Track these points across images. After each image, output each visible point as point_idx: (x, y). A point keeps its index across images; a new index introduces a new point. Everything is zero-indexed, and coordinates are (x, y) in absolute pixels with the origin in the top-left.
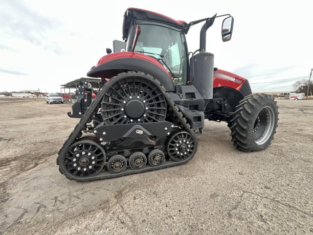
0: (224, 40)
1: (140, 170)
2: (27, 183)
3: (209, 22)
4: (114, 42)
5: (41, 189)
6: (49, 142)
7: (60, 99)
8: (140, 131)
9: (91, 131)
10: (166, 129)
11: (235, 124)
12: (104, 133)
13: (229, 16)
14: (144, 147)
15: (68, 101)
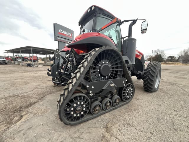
0: (142, 33)
1: (109, 110)
2: (24, 134)
3: (134, 22)
4: (54, 24)
5: (43, 138)
6: (18, 96)
7: (5, 61)
8: (112, 84)
9: (59, 85)
10: (124, 82)
11: (147, 78)
12: (93, 87)
13: (145, 21)
14: (108, 95)
15: (11, 62)
